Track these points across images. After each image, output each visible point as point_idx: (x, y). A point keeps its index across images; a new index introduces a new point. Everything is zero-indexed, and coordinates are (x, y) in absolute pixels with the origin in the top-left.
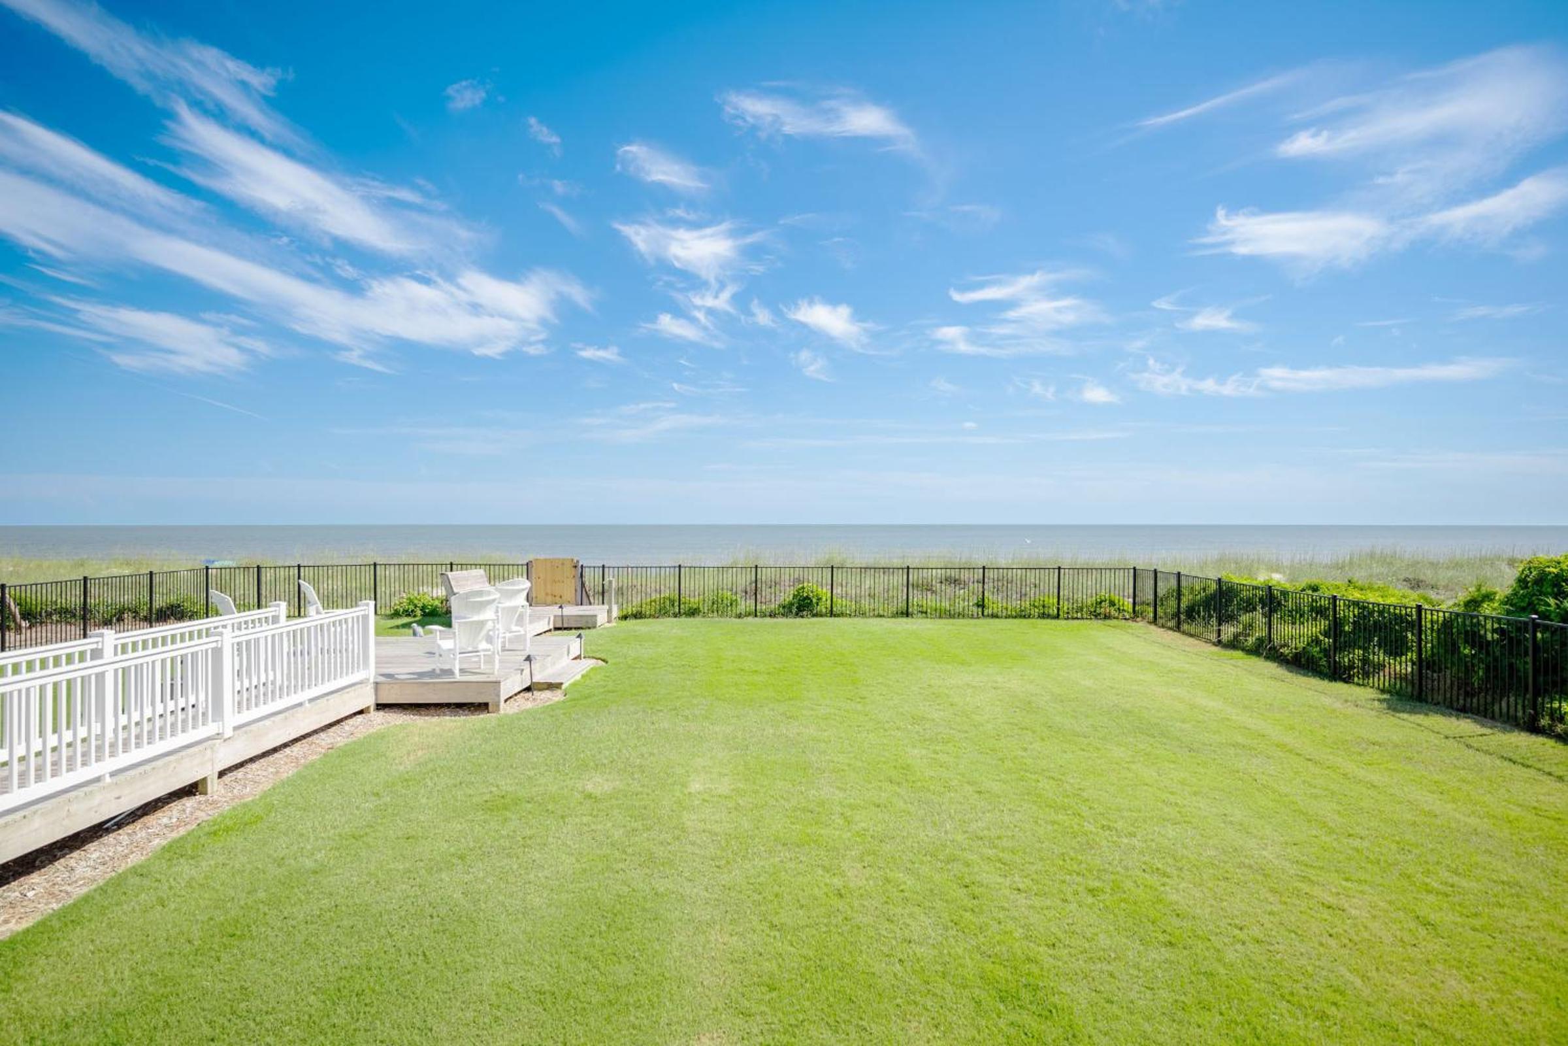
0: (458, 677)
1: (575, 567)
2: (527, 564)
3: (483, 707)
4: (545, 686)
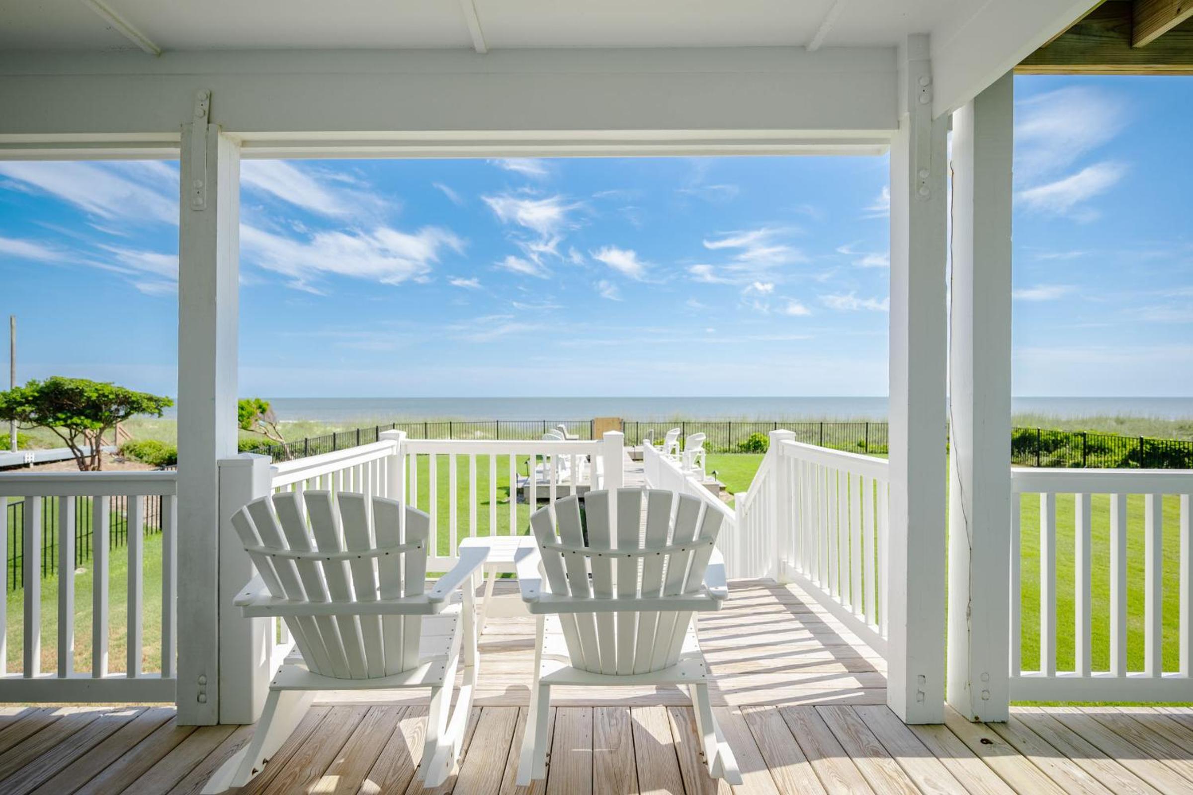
2: (591, 422)
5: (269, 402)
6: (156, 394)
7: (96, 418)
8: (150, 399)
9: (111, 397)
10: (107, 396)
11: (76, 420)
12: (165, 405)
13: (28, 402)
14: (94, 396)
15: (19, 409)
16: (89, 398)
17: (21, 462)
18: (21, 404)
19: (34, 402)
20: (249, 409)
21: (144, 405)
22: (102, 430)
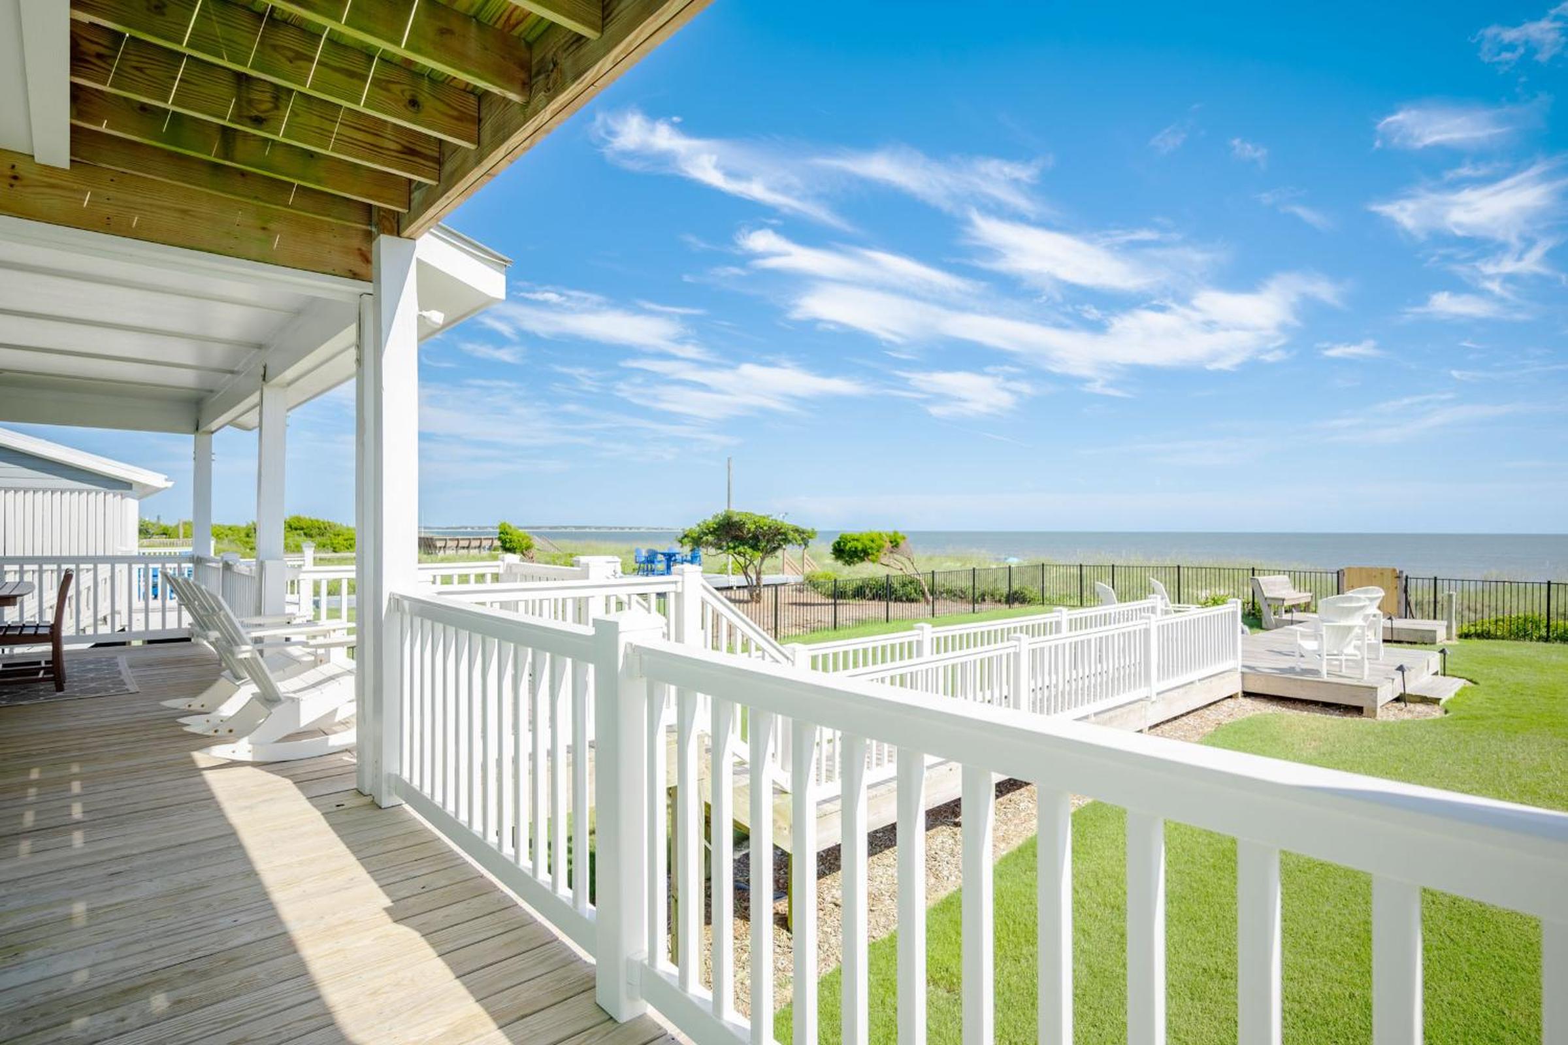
0: (1326, 678)
1: (1398, 577)
2: (1338, 573)
3: (1359, 710)
4: (1419, 700)
5: (906, 536)
6: (802, 527)
7: (755, 547)
8: (796, 530)
9: (765, 528)
10: (762, 528)
11: (741, 549)
12: (810, 537)
13: (711, 533)
14: (753, 528)
15: (704, 538)
16: (749, 529)
17: (727, 585)
18: (706, 534)
19: (713, 532)
20: (879, 542)
21: (790, 537)
22: (763, 559)
